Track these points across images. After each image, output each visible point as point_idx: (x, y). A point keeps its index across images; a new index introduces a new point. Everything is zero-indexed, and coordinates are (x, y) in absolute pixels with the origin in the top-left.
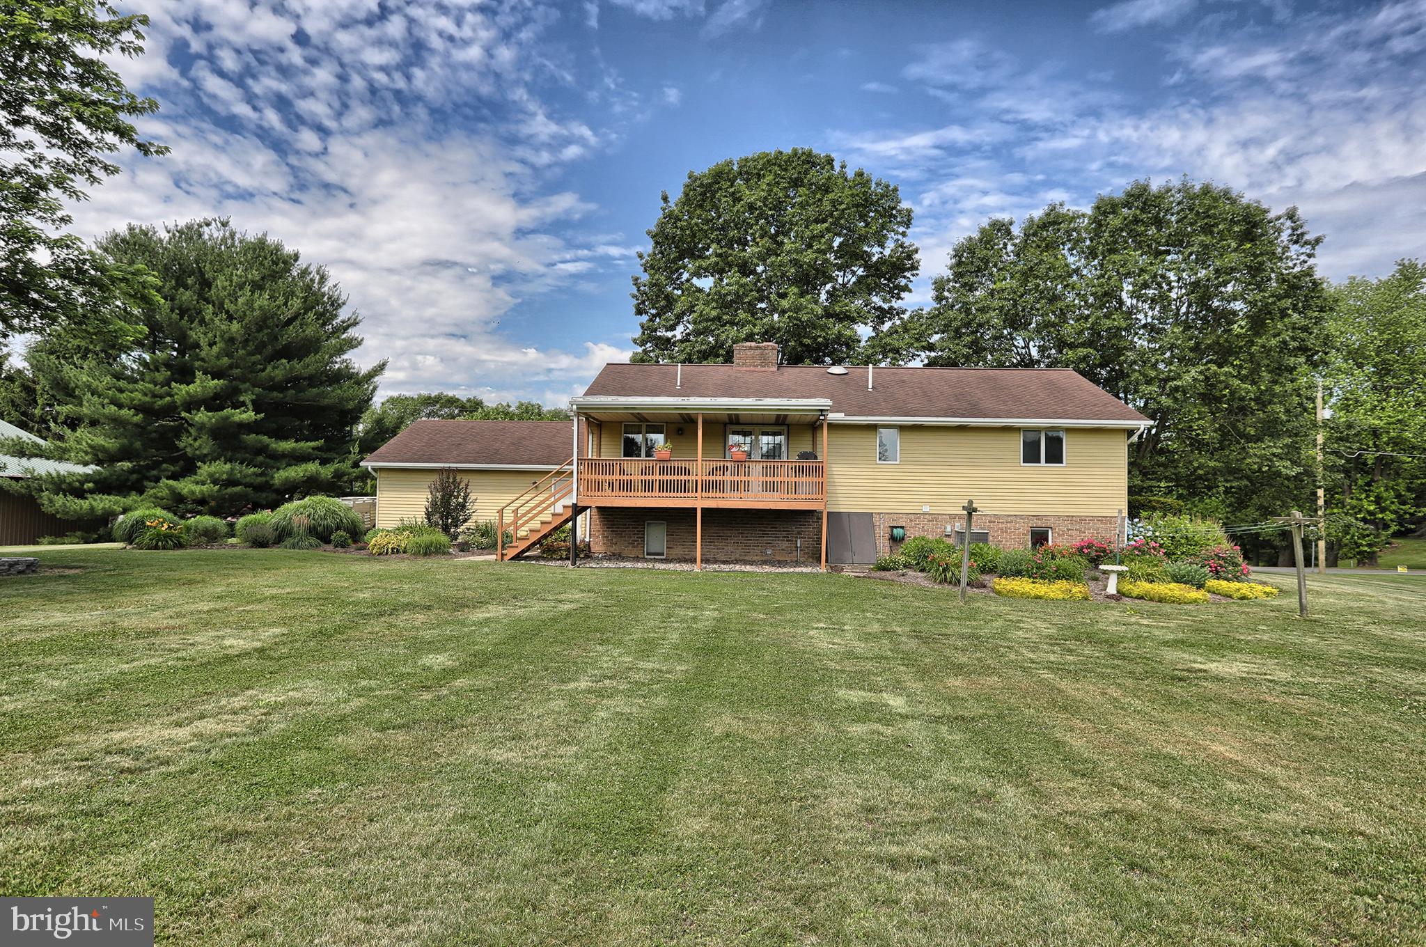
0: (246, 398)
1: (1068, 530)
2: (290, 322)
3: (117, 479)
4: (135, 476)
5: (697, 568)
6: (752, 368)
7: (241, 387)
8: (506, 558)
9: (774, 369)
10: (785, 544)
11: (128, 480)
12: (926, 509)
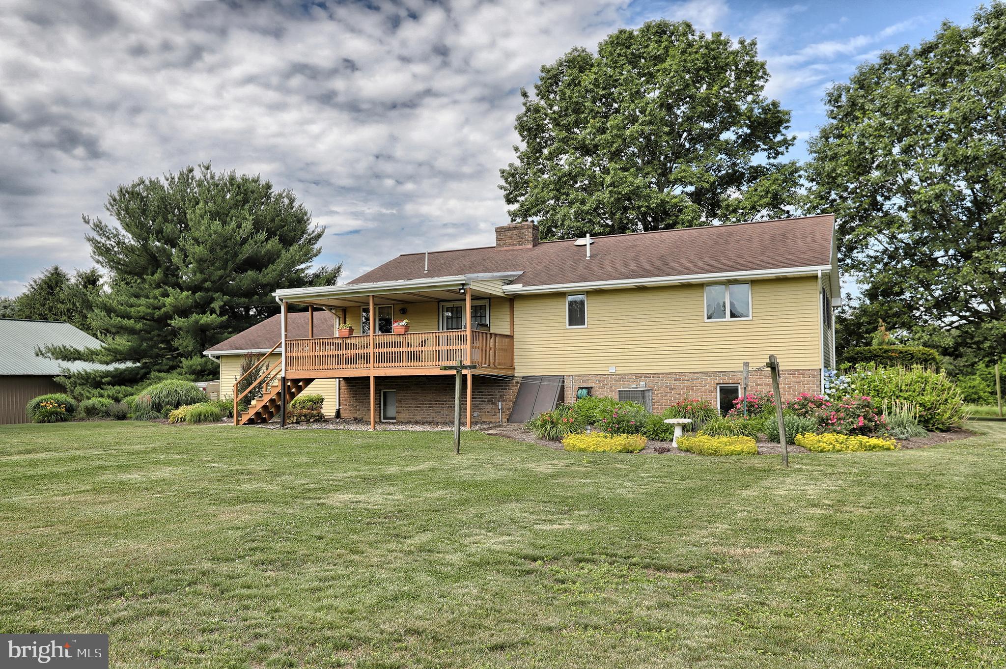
0: (216, 305)
1: (757, 385)
2: (244, 241)
3: (130, 374)
4: (143, 371)
5: (370, 428)
6: (511, 248)
7: (214, 296)
8: (241, 423)
9: (530, 246)
10: (489, 407)
11: (138, 374)
12: (612, 370)
